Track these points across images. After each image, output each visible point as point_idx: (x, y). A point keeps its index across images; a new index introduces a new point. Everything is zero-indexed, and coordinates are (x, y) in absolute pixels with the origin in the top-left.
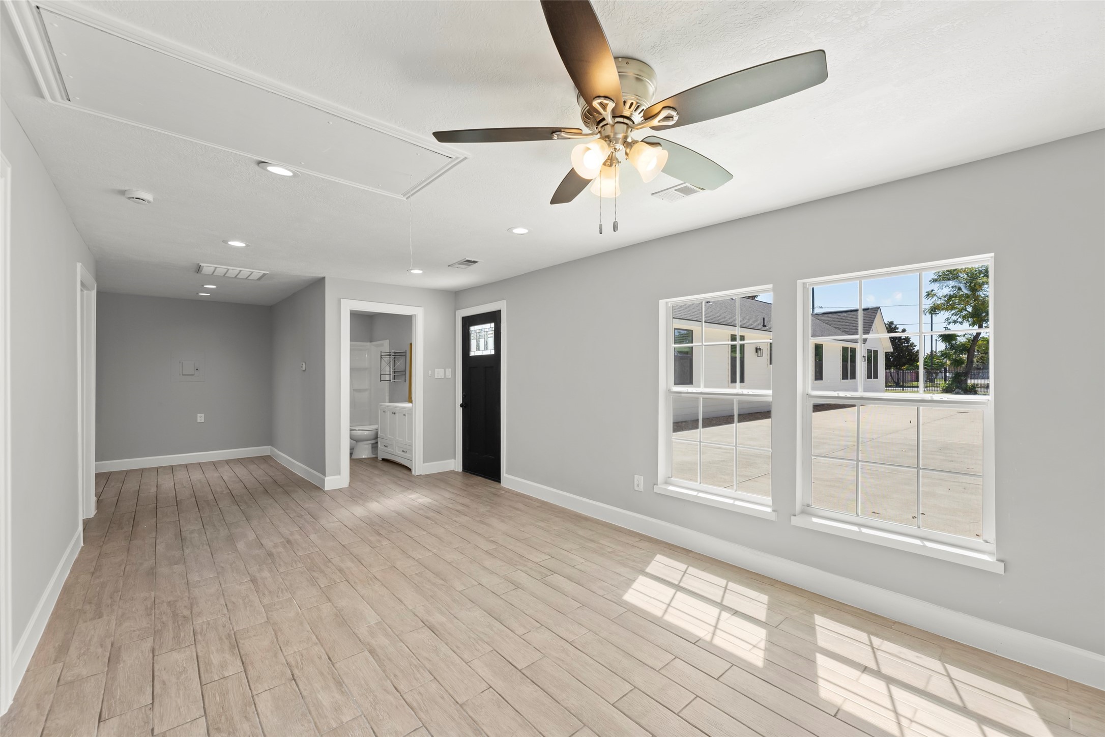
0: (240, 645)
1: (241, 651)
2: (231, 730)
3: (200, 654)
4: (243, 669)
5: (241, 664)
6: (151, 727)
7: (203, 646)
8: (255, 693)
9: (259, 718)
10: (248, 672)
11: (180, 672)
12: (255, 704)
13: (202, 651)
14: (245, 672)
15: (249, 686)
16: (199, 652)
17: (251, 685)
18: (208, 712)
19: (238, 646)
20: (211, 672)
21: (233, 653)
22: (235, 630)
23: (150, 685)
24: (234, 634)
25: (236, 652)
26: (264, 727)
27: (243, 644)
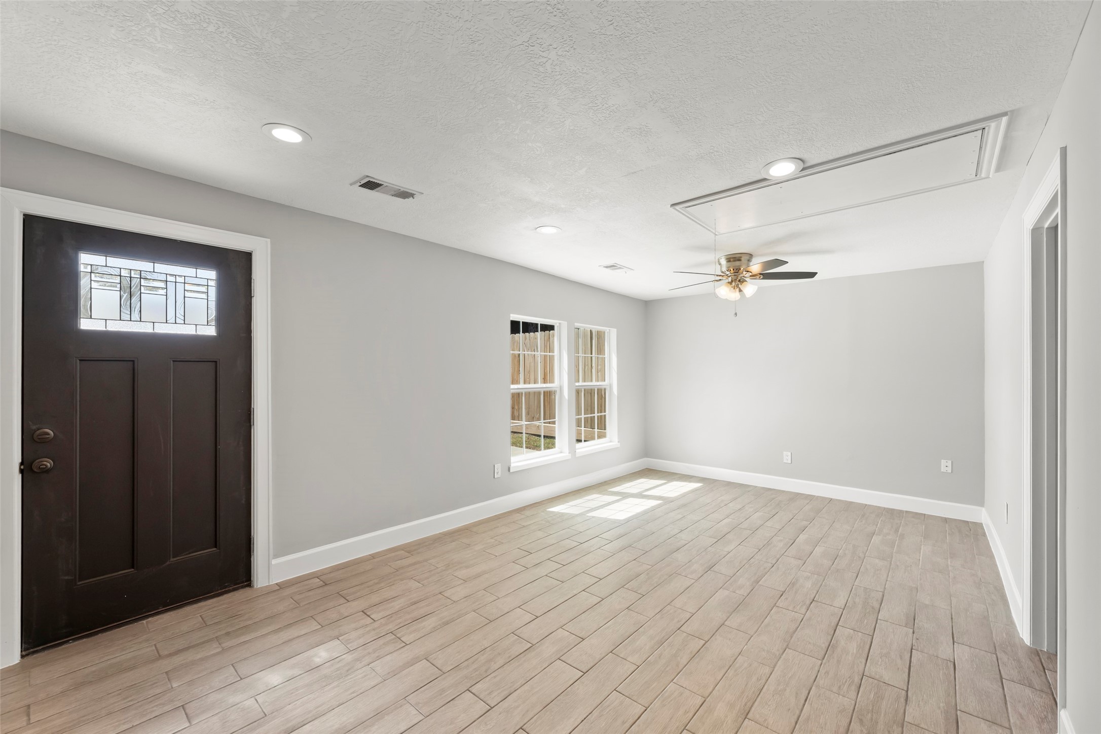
0: (827, 644)
1: (830, 640)
2: (866, 604)
3: (864, 661)
4: (838, 627)
5: (837, 630)
6: (914, 635)
7: (857, 667)
8: (841, 610)
9: (848, 600)
10: (836, 623)
11: (886, 657)
12: (845, 605)
13: (861, 662)
14: (838, 624)
15: (842, 615)
16: (863, 664)
17: (840, 615)
18: (875, 620)
19: (829, 645)
20: (861, 639)
21: (836, 642)
22: (820, 662)
23: (913, 663)
24: (823, 658)
25: (834, 641)
26: (849, 594)
27: (824, 643)
